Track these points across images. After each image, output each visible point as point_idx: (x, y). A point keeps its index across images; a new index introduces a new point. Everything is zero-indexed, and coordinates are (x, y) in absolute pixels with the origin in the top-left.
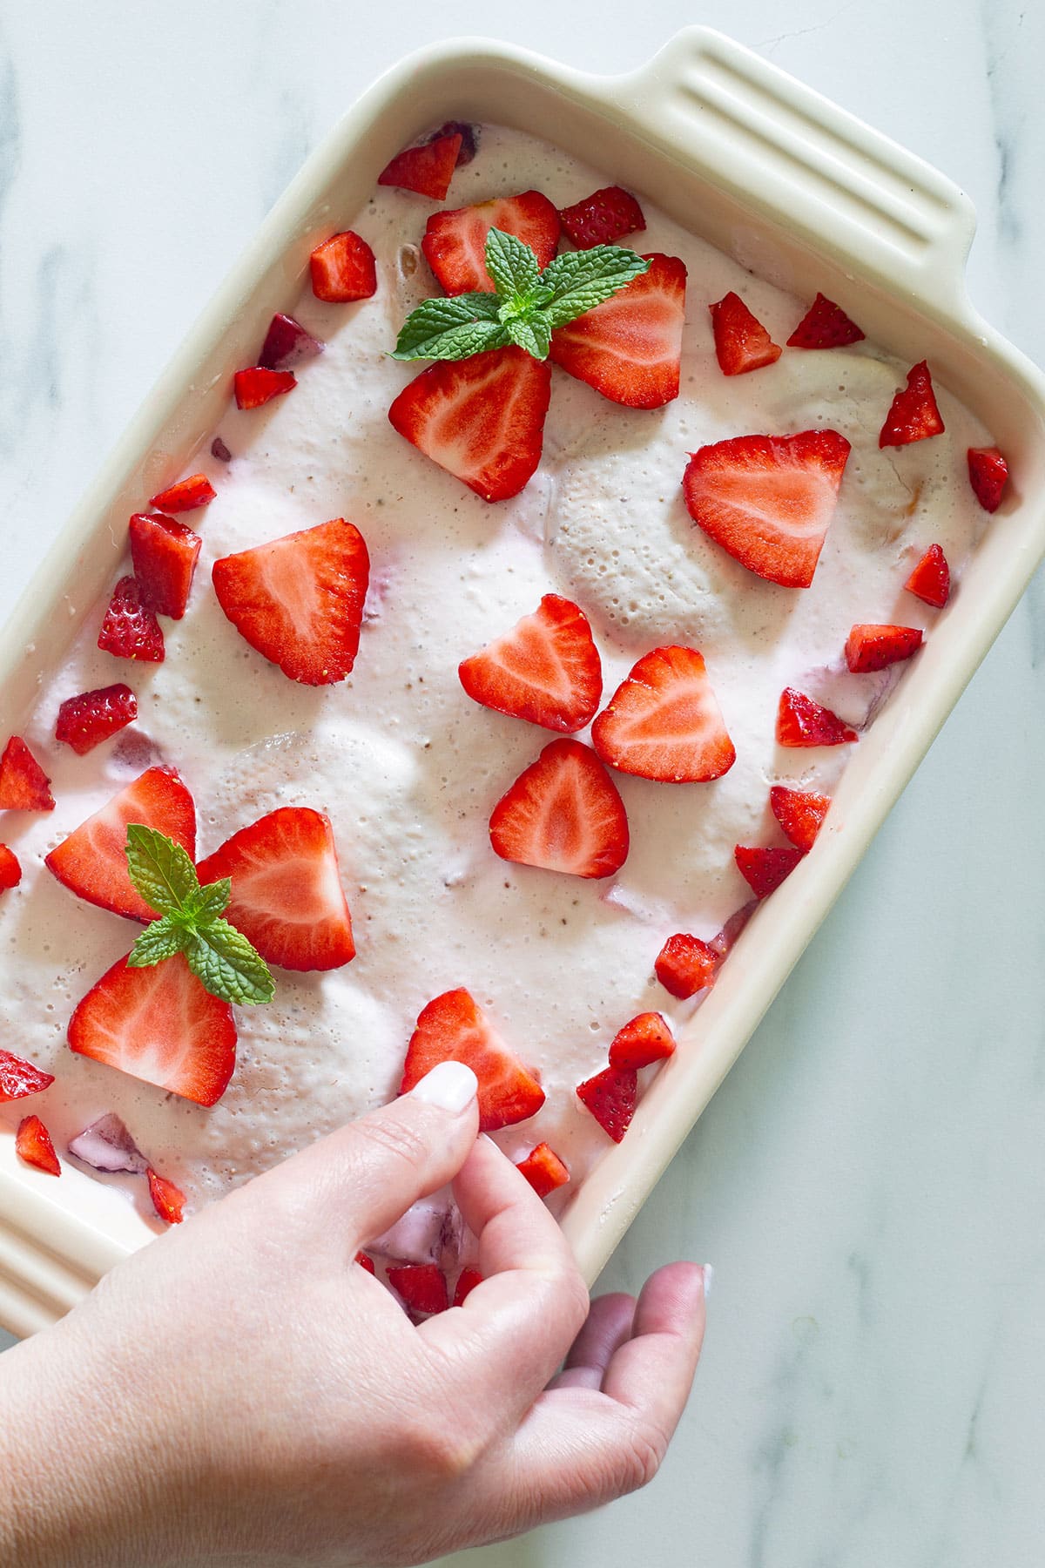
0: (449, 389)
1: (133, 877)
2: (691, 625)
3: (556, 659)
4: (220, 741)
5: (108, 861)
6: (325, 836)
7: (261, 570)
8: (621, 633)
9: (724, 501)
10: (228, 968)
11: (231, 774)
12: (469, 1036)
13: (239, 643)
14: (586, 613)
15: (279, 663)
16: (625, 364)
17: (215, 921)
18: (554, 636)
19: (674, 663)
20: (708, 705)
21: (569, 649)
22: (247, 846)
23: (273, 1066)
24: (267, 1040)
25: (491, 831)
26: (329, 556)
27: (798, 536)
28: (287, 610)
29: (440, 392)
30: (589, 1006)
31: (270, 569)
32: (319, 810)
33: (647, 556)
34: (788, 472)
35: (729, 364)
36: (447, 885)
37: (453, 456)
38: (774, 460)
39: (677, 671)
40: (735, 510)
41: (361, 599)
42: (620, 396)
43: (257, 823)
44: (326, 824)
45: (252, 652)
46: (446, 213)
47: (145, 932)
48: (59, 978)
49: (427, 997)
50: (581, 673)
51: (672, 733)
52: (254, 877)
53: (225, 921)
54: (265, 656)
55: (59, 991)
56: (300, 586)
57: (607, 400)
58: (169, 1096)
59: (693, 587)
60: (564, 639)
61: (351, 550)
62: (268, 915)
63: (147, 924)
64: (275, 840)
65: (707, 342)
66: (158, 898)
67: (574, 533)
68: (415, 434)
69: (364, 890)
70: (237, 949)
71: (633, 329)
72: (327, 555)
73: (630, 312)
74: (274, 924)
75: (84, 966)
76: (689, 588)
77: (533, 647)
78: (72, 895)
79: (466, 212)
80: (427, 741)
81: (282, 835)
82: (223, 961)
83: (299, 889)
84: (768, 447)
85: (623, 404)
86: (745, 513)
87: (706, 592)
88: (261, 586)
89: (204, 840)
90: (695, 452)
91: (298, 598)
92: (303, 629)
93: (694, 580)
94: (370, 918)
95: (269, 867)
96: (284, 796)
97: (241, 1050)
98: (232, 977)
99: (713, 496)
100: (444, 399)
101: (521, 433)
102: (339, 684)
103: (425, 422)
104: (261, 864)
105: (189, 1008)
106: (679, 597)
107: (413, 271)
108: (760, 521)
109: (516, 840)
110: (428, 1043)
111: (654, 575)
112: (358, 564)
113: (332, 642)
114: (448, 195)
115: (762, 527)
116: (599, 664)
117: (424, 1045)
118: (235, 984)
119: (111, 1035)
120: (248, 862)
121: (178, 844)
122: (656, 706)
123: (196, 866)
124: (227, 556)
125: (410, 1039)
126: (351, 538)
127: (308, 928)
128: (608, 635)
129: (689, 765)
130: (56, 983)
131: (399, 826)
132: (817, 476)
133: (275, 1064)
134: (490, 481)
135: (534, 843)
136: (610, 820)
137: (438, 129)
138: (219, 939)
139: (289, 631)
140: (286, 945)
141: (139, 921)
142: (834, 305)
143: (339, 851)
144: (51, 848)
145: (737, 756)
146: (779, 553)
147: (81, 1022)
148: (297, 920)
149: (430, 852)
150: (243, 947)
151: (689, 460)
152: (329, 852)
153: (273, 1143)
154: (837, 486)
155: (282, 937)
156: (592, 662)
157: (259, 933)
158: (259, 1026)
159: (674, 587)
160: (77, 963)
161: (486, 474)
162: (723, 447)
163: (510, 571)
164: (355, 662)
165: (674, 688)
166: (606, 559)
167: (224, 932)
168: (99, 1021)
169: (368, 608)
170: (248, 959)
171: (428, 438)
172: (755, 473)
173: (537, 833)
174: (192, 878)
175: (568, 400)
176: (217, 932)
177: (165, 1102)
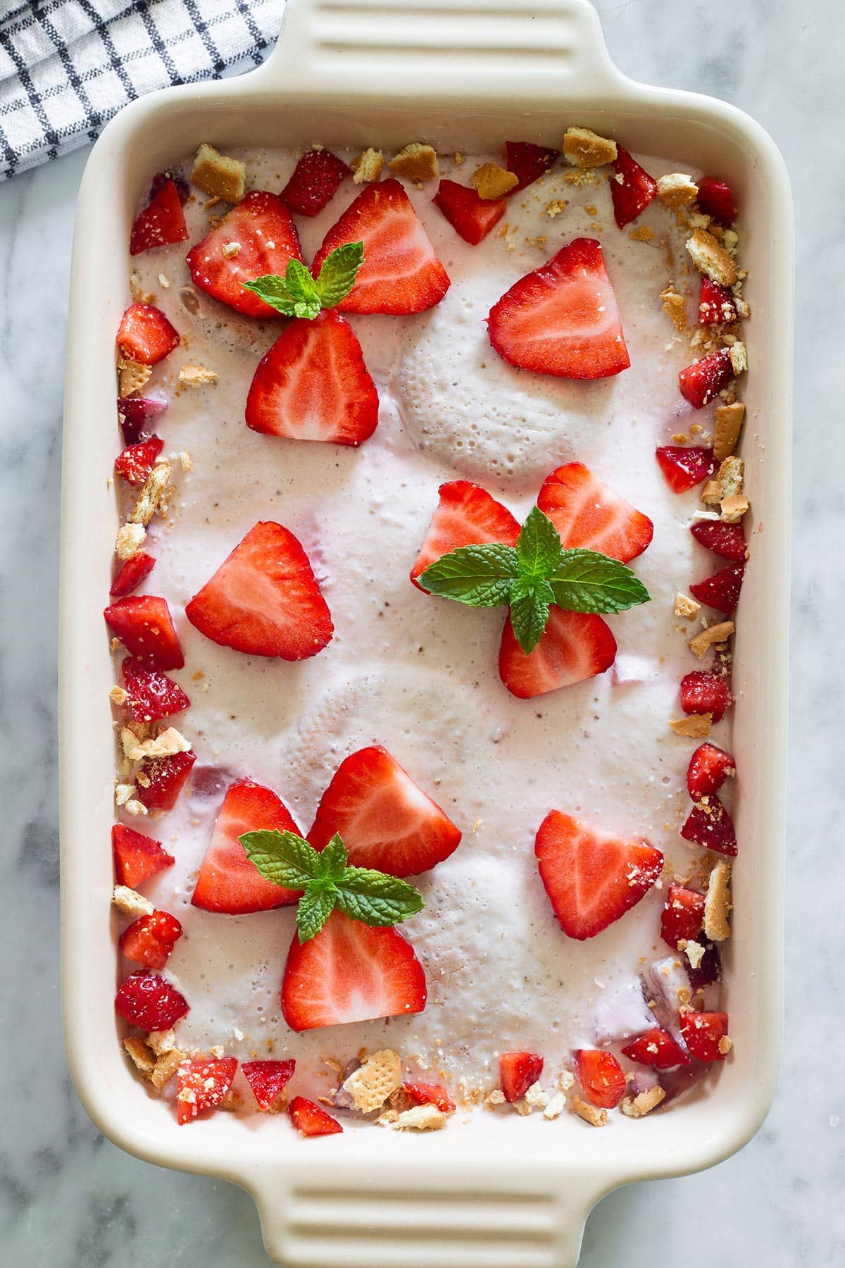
0: (280, 379)
1: (265, 874)
2: (560, 444)
3: (475, 529)
4: (267, 738)
5: (240, 875)
6: (388, 761)
7: (223, 594)
8: (513, 482)
9: (530, 339)
10: (378, 901)
11: (290, 757)
12: (580, 843)
13: (240, 658)
14: (477, 483)
15: (277, 655)
16: (399, 282)
17: (346, 871)
18: (464, 513)
19: (564, 481)
20: (610, 497)
21: (481, 515)
22: (336, 802)
23: (449, 951)
24: (434, 935)
25: (506, 684)
26: (266, 554)
27: (600, 333)
28: (260, 613)
29: (276, 386)
30: (653, 768)
31: (229, 591)
32: (371, 744)
33: (498, 415)
34: (565, 290)
35: (471, 234)
36: (496, 742)
37: (313, 428)
38: (548, 288)
39: (571, 486)
40: (543, 342)
41: (310, 573)
42: (409, 308)
43: (332, 781)
44: (384, 752)
45: (252, 658)
46: (196, 248)
47: (299, 911)
48: (253, 984)
49: (531, 832)
50: (501, 528)
51: (595, 533)
52: (354, 823)
53: (353, 867)
54: (264, 656)
55: (260, 993)
56: (260, 590)
57: (398, 318)
58: (387, 1020)
59: (545, 418)
60: (473, 511)
61: (280, 541)
62: (381, 843)
63: (297, 903)
64: (354, 785)
65: (445, 229)
66: (293, 878)
67: (434, 430)
68: (274, 427)
69: (439, 782)
70: (376, 883)
71: (389, 253)
72: (265, 554)
73: (379, 240)
74: (390, 846)
75: (267, 962)
76: (543, 420)
77: (455, 530)
78: (228, 917)
79: (211, 238)
80: (419, 647)
81: (357, 779)
82: (370, 898)
83: (393, 812)
84: (539, 281)
85: (414, 313)
86: (550, 339)
87: (556, 415)
88: (230, 607)
89: (300, 817)
90: (487, 316)
91: (262, 598)
92: (281, 620)
93: (543, 412)
94: (455, 800)
95: (361, 808)
96: (339, 749)
97: (419, 954)
98: (384, 905)
99: (520, 341)
100: (282, 389)
101: (353, 382)
102: (331, 644)
103: (277, 414)
104: (353, 809)
105: (365, 947)
106: (539, 431)
107: (198, 307)
108: (564, 339)
109: (528, 680)
110: (553, 866)
111: (511, 426)
112: (293, 548)
113: (307, 616)
114: (189, 232)
115: (569, 343)
116: (509, 513)
117: (551, 869)
118: (390, 909)
119: (319, 1002)
120: (343, 814)
121: (284, 831)
122: (571, 521)
123: (307, 839)
124: (191, 599)
125: (538, 871)
126: (275, 532)
127: (416, 836)
128: (503, 490)
129: (621, 547)
130: (254, 989)
131: (436, 721)
132: (588, 280)
133: (450, 949)
134: (351, 431)
135: (543, 673)
136: (588, 624)
137: (150, 186)
138: (358, 883)
139: (271, 627)
140: (407, 858)
141: (288, 905)
142: (523, 144)
143: (404, 766)
144: (189, 891)
145: (652, 521)
146: (593, 353)
147: (291, 1006)
148: (404, 834)
149: (470, 726)
150: (379, 879)
151: (486, 325)
152: (397, 771)
153: (483, 1008)
154: (606, 277)
155: (400, 853)
156: (503, 514)
157: (381, 860)
158: (422, 928)
159: (530, 426)
160: (260, 963)
161: (344, 427)
162: (506, 301)
163: (404, 486)
164: (333, 620)
165: (576, 501)
166: (468, 435)
167: (358, 876)
168: (304, 998)
169: (318, 575)
170: (388, 885)
171: (288, 426)
172: (541, 305)
173: (541, 666)
174: (308, 850)
175: (370, 334)
176: (352, 879)
177: (387, 1026)
